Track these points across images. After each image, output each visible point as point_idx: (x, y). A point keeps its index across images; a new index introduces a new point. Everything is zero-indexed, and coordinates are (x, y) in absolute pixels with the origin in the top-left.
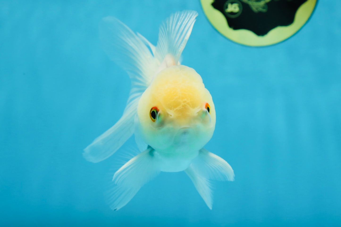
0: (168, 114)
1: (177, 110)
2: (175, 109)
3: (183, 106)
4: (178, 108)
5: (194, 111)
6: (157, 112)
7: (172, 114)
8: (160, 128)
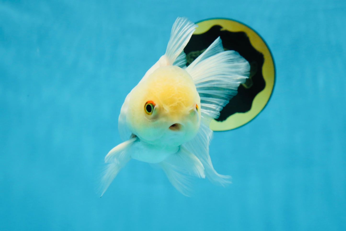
0: (163, 108)
1: (172, 106)
2: (171, 105)
3: (178, 103)
4: (173, 105)
5: (187, 109)
6: (154, 106)
7: (167, 109)
8: (154, 120)
